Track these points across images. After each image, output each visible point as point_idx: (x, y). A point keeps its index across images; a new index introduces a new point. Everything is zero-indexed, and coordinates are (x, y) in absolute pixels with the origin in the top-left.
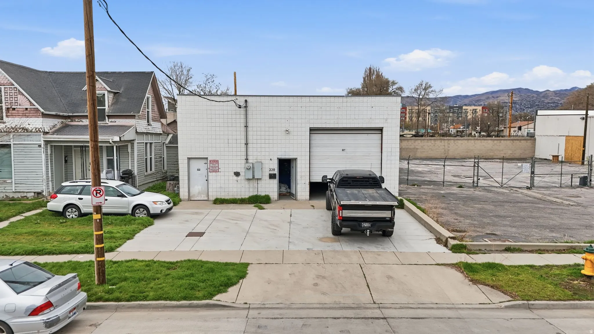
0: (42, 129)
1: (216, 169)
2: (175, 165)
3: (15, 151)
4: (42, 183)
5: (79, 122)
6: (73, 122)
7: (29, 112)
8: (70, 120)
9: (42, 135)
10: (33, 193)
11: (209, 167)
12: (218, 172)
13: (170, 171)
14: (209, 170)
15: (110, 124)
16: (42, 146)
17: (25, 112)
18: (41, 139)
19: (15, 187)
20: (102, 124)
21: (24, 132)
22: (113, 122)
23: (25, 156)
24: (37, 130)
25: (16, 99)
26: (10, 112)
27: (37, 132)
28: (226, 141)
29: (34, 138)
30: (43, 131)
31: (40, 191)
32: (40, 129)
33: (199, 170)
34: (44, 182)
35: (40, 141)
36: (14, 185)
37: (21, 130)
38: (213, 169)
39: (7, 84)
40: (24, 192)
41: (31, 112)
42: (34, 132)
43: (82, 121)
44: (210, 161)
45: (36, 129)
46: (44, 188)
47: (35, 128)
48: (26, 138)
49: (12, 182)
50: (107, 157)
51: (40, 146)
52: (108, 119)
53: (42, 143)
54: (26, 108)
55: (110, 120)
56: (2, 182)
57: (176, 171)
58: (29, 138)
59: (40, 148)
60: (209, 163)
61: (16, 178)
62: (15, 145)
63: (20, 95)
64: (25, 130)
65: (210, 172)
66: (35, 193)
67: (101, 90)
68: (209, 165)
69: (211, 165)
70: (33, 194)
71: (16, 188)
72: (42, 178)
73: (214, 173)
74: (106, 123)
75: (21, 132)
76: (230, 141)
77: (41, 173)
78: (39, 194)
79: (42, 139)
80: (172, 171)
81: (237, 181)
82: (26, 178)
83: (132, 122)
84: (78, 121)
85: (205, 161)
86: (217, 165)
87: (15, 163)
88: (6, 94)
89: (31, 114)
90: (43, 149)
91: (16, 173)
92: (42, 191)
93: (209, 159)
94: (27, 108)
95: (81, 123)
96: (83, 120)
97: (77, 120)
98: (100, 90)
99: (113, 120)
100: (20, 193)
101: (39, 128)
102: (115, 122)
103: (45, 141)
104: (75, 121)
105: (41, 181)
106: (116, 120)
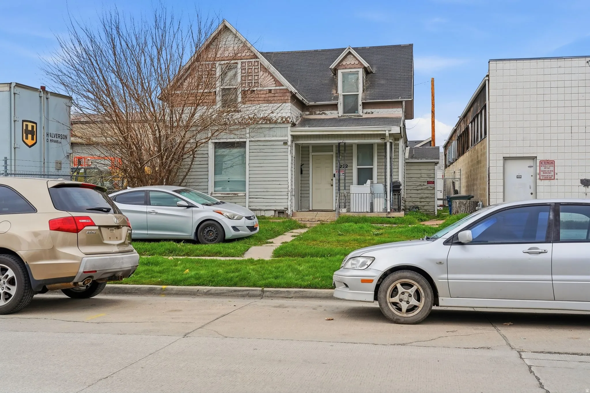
0: (290, 119)
1: (550, 175)
2: (418, 190)
3: (251, 151)
4: (286, 197)
5: (321, 114)
6: (312, 114)
7: (273, 95)
8: (308, 113)
9: (289, 128)
10: (273, 211)
11: (538, 171)
12: (554, 179)
13: (410, 199)
14: (538, 177)
15: (365, 116)
16: (289, 143)
17: (267, 95)
18: (288, 133)
19: (249, 202)
20: (353, 117)
21: (266, 123)
22: (369, 113)
23: (264, 158)
24: (284, 120)
25: (256, 78)
26: (248, 96)
27: (283, 123)
28: (568, 129)
29: (278, 132)
30: (291, 121)
31: (282, 208)
32: (288, 119)
33: (519, 177)
34: (289, 194)
35: (286, 136)
36: (247, 200)
37: (262, 121)
38: (544, 174)
39: (245, 57)
40: (260, 210)
41: (276, 95)
42: (280, 123)
43: (325, 114)
44: (541, 162)
45: (282, 118)
46: (289, 203)
47: (280, 118)
48: (267, 132)
49: (245, 196)
50: (358, 165)
51: (285, 143)
52: (363, 108)
53: (289, 139)
54: (269, 90)
55: (365, 111)
56: (232, 195)
57: (419, 200)
58: (271, 133)
59: (286, 147)
60: (538, 164)
61: (251, 190)
62: (251, 143)
63: (262, 72)
64: (268, 120)
65: (540, 179)
66: (275, 211)
67: (354, 68)
68: (538, 168)
69: (542, 168)
70: (272, 213)
71: (251, 204)
72: (286, 190)
73: (547, 182)
74: (358, 116)
75: (262, 123)
76: (575, 130)
77: (286, 183)
78: (281, 212)
79: (290, 133)
80: (414, 200)
81: (586, 194)
82: (265, 190)
83: (396, 112)
84: (319, 114)
85: (530, 163)
86: (552, 168)
87: (251, 169)
88: (243, 72)
89: (275, 98)
90: (289, 148)
91: (251, 183)
92: (285, 208)
93: (539, 158)
94: (271, 90)
95: (323, 117)
96: (327, 112)
97: (318, 112)
98: (352, 68)
99: (369, 110)
100: (255, 211)
101: (287, 117)
102: (372, 113)
103: (293, 136)
104: (315, 114)
105: (285, 193)
106: (373, 110)
